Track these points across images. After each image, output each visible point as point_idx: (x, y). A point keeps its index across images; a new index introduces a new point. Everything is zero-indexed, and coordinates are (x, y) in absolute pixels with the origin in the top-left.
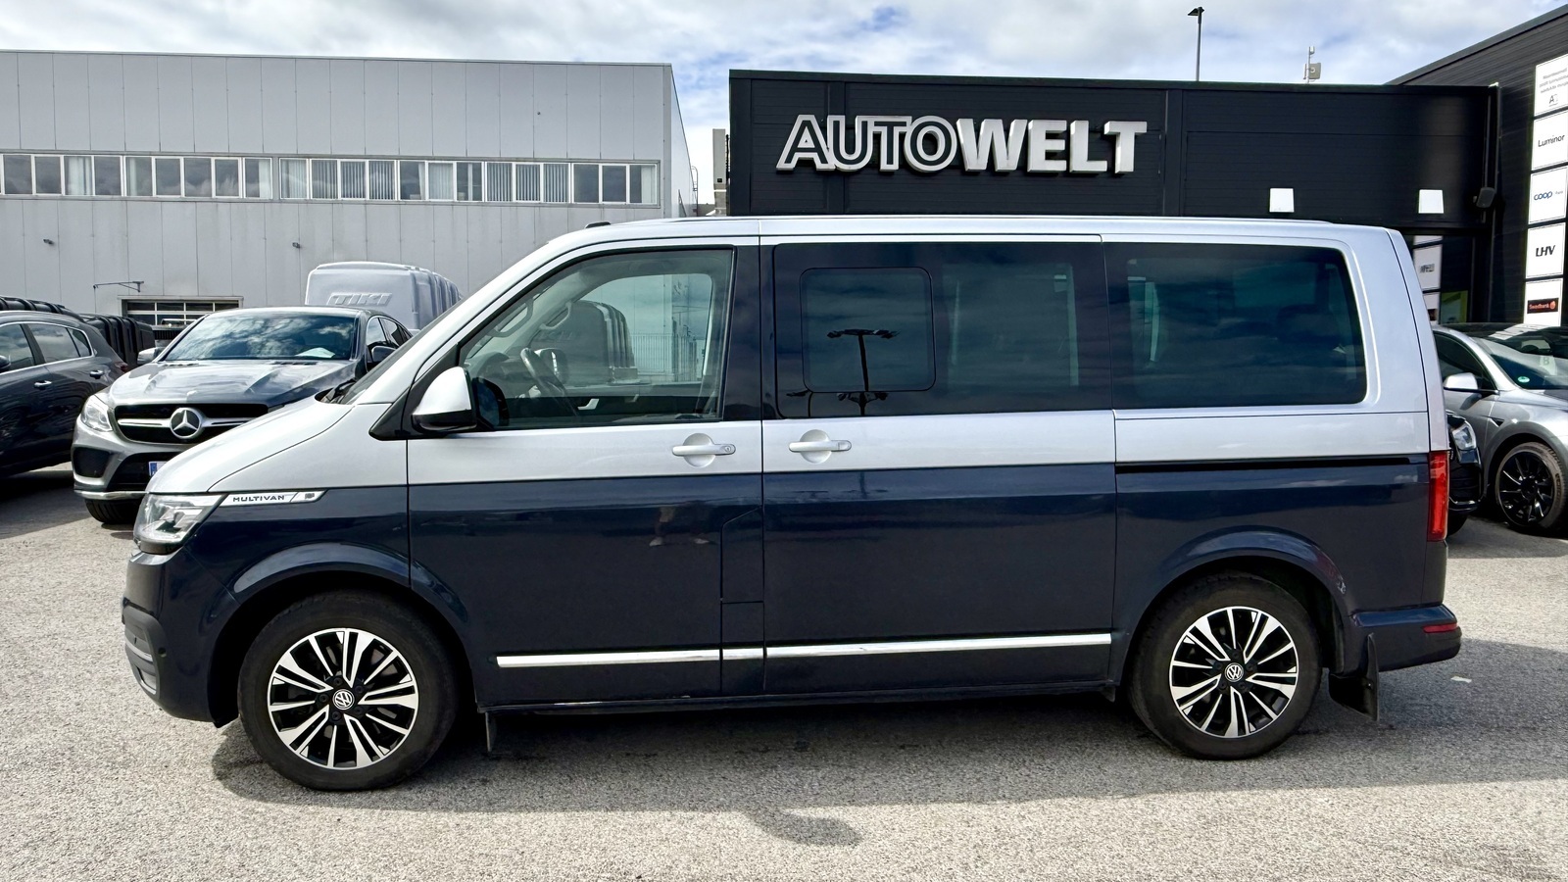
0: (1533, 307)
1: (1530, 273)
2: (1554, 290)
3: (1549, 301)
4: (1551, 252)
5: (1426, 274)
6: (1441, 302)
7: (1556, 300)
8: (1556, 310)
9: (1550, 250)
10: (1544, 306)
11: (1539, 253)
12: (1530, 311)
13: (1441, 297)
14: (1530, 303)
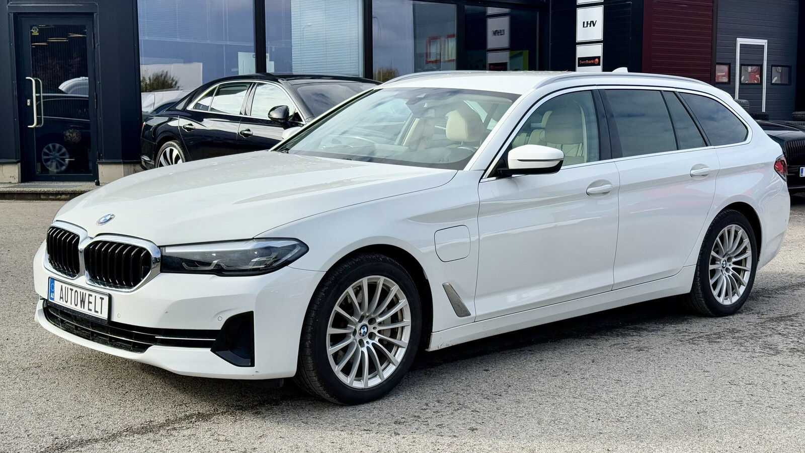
0: (582, 62)
1: (579, 38)
2: (597, 51)
3: (594, 58)
4: (594, 25)
5: (497, 37)
6: (511, 58)
7: (599, 58)
8: (599, 64)
9: (593, 23)
10: (590, 62)
11: (585, 25)
12: (580, 65)
13: (511, 54)
14: (580, 59)
